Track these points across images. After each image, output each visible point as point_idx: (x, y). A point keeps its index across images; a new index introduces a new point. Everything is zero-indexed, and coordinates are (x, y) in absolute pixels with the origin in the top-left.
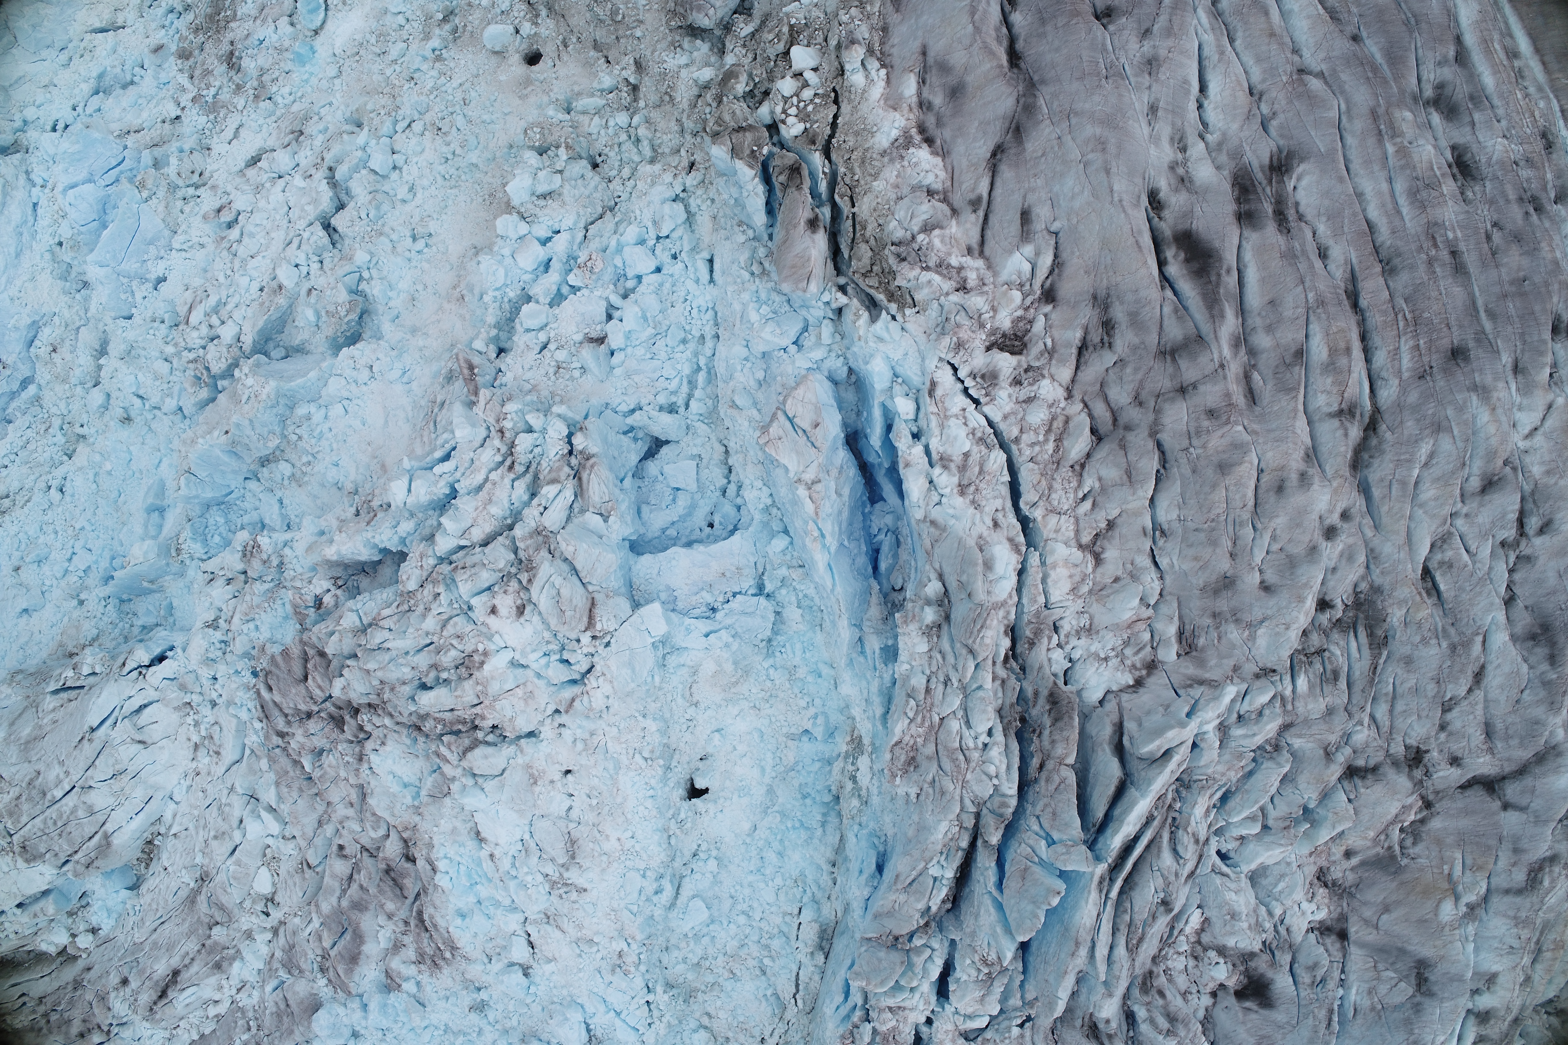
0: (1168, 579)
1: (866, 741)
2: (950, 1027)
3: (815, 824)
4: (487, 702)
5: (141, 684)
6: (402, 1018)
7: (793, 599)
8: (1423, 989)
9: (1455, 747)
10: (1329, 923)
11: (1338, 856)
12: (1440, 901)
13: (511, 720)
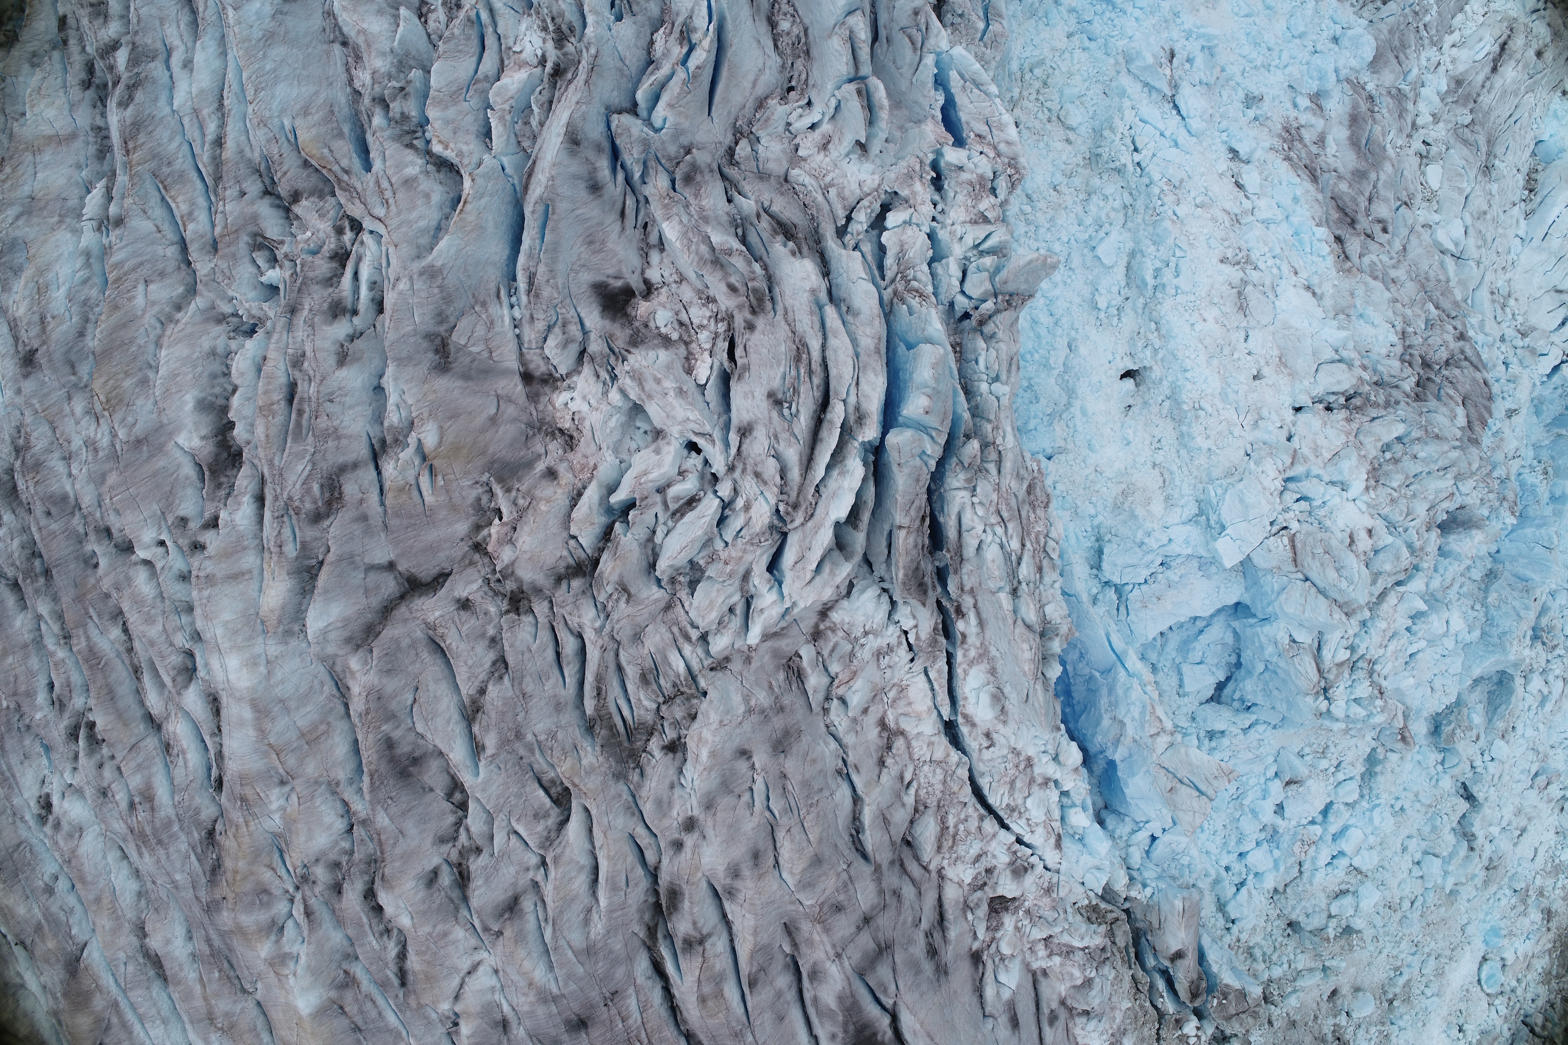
0: (823, 728)
4: (1352, 438)
8: (438, 341)
9: (473, 622)
10: (547, 389)
11: (562, 469)
12: (440, 444)
13: (1325, 423)
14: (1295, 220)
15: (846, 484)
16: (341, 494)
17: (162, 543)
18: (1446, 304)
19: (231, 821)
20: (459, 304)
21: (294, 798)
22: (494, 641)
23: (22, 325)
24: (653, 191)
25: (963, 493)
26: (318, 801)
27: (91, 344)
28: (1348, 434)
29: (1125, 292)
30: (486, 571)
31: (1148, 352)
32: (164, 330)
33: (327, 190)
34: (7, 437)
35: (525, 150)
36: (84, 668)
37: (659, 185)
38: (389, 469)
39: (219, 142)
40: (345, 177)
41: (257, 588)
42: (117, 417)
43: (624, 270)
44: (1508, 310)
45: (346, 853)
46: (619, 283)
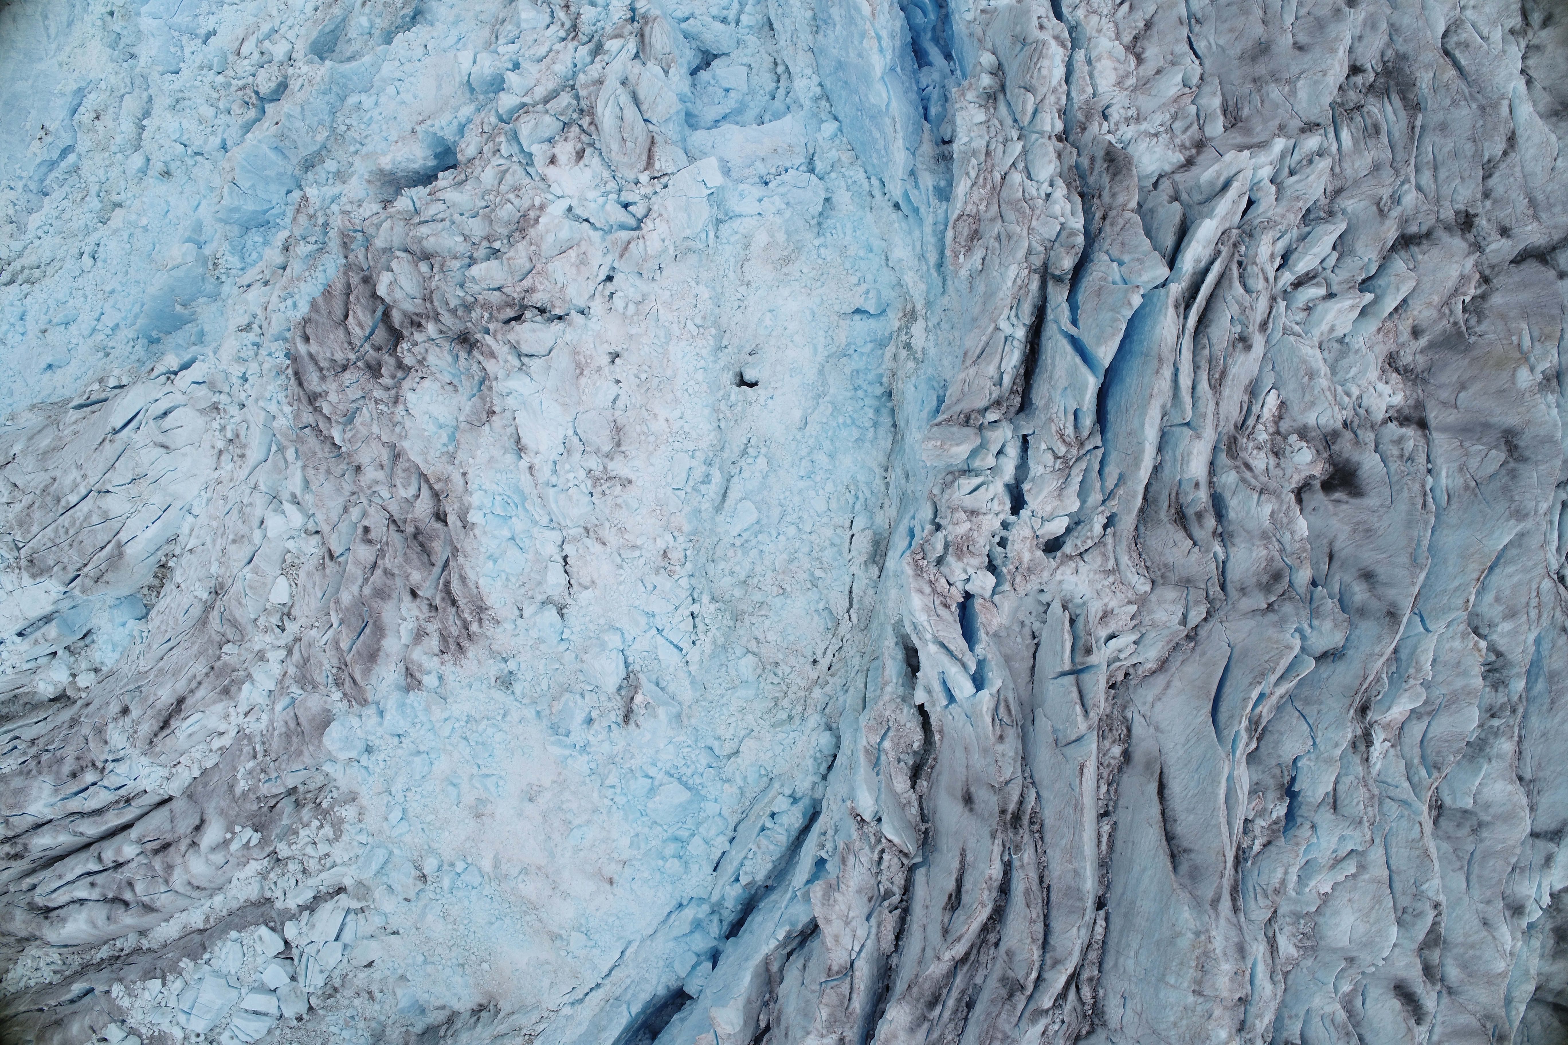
0: (1207, 63)
1: (920, 307)
2: (1028, 532)
3: (868, 424)
4: (539, 267)
5: (169, 387)
6: (422, 717)
7: (843, 184)
8: (1516, 455)
9: (1501, 215)
10: (1407, 411)
11: (1405, 336)
12: (1515, 370)
13: (562, 289)
15: (1199, 248)
18: (314, 442)
20: (1494, 486)
22: (1488, 195)
25: (1072, 226)
29: (735, 470)
30: (1483, 259)
43: (1328, 508)
44: (228, 435)
46: (1336, 496)
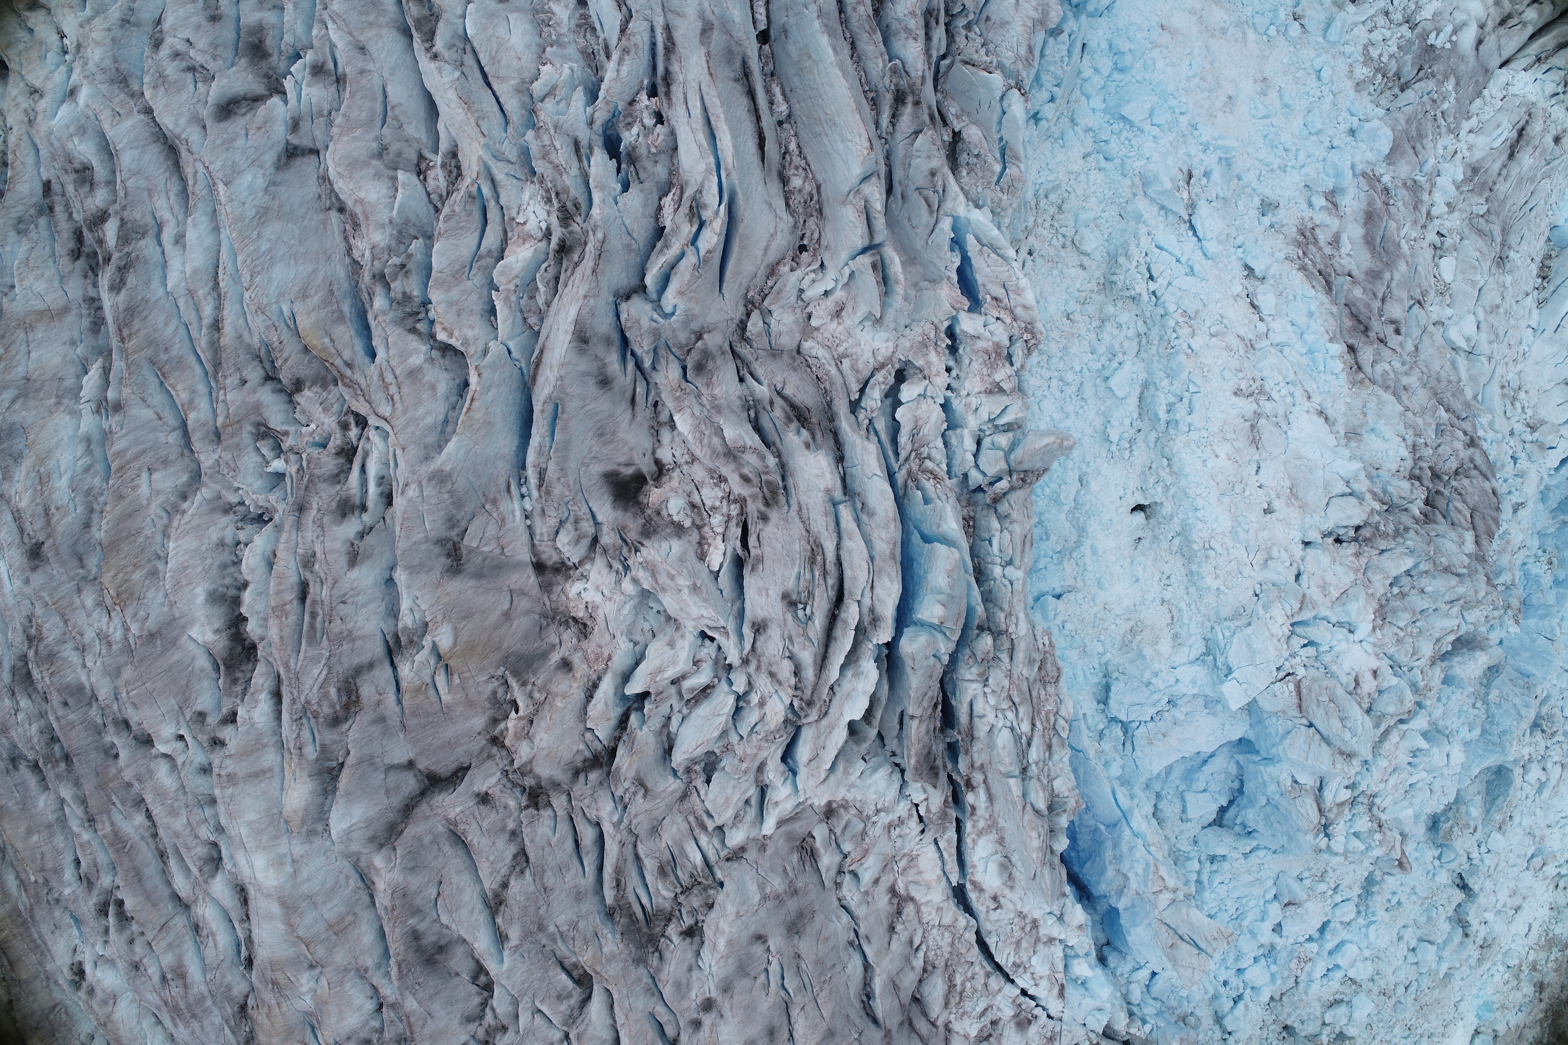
0: (836, 901)
2: (933, 383)
4: (1361, 576)
6: (1320, 167)
8: (449, 546)
9: (493, 816)
10: (560, 579)
11: (576, 659)
12: (455, 644)
13: (1334, 560)
14: (1309, 338)
15: (860, 687)
16: (358, 697)
17: (181, 738)
18: (1457, 405)
19: (263, 1001)
20: (469, 508)
21: (324, 981)
22: (514, 835)
23: (27, 517)
24: (664, 381)
25: (975, 686)
26: (348, 986)
27: (97, 536)
28: (1356, 571)
29: (1138, 424)
30: (503, 763)
31: (1159, 489)
32: (170, 521)
33: (329, 377)
34: (18, 626)
35: (531, 328)
36: (111, 851)
37: (671, 377)
38: (405, 670)
39: (216, 326)
40: (348, 372)
41: (278, 786)
42: (129, 612)
43: (636, 457)
44: (1518, 405)
45: (376, 1031)
46: (630, 471)
